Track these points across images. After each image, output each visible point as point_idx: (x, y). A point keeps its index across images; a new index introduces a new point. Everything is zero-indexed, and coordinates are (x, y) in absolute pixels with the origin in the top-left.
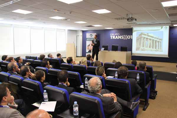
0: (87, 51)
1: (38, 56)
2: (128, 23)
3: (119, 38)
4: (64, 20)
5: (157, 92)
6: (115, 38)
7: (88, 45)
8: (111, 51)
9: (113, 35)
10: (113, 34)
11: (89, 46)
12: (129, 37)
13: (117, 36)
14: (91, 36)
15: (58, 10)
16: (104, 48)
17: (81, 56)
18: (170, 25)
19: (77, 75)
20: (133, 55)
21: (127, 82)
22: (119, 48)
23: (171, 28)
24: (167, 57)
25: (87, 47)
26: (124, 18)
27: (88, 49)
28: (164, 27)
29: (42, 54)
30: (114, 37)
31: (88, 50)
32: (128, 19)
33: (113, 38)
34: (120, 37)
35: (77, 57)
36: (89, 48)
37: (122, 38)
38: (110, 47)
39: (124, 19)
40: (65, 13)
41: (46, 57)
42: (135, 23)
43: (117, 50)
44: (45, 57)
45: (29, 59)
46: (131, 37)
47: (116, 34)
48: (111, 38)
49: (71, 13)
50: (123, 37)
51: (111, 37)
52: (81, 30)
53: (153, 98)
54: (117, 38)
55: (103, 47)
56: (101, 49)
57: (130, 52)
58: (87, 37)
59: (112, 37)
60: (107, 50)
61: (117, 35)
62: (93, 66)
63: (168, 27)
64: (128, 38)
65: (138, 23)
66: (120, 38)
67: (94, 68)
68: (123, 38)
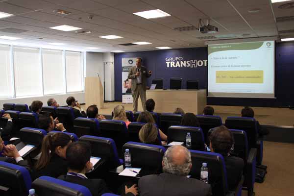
0: (124, 90)
1: (29, 104)
2: (199, 38)
3: (182, 66)
4: (79, 32)
5: (266, 167)
6: (175, 65)
7: (125, 80)
8: (169, 90)
9: (171, 61)
10: (171, 59)
11: (127, 82)
12: (200, 63)
13: (178, 62)
14: (131, 62)
15: (65, 12)
16: (156, 85)
17: (114, 99)
18: (276, 38)
19: (109, 143)
20: (209, 96)
21: (218, 157)
22: (184, 83)
23: (278, 45)
24: (274, 97)
25: (123, 83)
26: (193, 27)
27: (126, 87)
28: (265, 43)
29: (36, 100)
30: (173, 64)
31: (126, 89)
32: (202, 29)
33: (171, 66)
34: (183, 64)
35: (105, 102)
36: (127, 85)
37: (187, 64)
38: (167, 82)
39: (192, 29)
40: (80, 18)
41: (45, 105)
42: (212, 37)
43: (180, 89)
44: (43, 106)
45: (12, 110)
46: (204, 62)
47: (176, 59)
48: (168, 66)
49: (91, 18)
50: (190, 63)
51: (168, 63)
52: (112, 53)
53: (261, 180)
54: (179, 66)
55: (154, 82)
56: (150, 86)
57: (204, 91)
58: (123, 66)
59: (170, 64)
60: (162, 88)
61: (178, 60)
62: (137, 123)
63: (273, 43)
64: (199, 65)
65: (218, 36)
66: (185, 65)
67: (139, 125)
68: (189, 65)
